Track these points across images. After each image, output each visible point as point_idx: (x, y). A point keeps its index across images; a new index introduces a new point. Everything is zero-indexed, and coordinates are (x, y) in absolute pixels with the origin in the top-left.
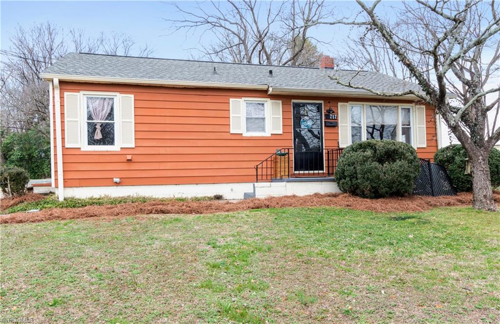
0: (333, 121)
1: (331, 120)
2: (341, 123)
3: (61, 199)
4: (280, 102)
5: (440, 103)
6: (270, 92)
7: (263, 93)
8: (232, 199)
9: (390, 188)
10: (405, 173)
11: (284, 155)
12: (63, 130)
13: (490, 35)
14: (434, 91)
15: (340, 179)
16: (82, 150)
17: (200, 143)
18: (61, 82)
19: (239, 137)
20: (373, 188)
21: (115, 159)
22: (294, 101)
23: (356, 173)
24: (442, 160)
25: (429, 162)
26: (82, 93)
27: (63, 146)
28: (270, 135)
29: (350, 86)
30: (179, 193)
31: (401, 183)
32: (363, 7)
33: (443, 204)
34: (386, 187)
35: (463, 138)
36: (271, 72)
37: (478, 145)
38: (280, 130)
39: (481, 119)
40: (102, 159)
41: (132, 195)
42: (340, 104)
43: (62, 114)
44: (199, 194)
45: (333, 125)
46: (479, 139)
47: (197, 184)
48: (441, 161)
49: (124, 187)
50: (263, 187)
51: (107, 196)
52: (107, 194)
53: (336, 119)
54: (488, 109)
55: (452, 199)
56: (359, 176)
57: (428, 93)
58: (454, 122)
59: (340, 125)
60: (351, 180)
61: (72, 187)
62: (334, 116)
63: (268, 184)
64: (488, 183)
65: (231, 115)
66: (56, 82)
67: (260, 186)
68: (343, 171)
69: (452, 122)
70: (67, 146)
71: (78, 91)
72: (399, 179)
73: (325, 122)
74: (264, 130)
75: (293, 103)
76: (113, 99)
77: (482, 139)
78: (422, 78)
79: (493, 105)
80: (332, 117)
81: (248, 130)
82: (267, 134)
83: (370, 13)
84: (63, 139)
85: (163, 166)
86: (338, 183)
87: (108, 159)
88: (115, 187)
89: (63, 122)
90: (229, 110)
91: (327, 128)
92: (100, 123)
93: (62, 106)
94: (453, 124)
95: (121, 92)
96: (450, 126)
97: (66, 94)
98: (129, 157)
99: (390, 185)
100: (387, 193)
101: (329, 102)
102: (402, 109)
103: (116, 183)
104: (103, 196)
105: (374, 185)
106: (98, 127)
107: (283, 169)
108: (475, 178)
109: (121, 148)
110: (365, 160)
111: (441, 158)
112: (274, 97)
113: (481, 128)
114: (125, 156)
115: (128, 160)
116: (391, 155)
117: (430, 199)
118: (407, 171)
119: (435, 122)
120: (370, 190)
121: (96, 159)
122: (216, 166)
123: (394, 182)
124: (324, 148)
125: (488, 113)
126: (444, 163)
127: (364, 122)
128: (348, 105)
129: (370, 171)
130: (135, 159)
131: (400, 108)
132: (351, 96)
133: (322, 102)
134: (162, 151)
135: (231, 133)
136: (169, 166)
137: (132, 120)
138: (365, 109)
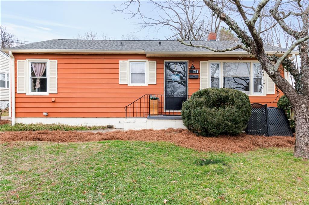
0: (196, 74)
1: (194, 74)
2: (202, 76)
3: (13, 124)
4: (155, 62)
5: (258, 54)
6: (147, 55)
7: (142, 56)
8: (120, 128)
9: (218, 129)
10: (231, 117)
11: (155, 99)
12: (16, 83)
14: (253, 42)
16: (27, 95)
18: (14, 54)
19: (125, 87)
21: (46, 100)
22: (165, 61)
24: (281, 104)
25: (266, 106)
26: (27, 60)
27: (16, 93)
28: (147, 85)
29: (191, 45)
30: (85, 123)
31: (227, 126)
33: (272, 144)
34: (214, 128)
35: (283, 87)
36: (160, 43)
37: (302, 93)
38: (155, 81)
39: (306, 68)
40: (38, 101)
41: (55, 123)
42: (201, 62)
43: (16, 73)
44: (98, 124)
45: (195, 77)
46: (303, 87)
47: (96, 118)
49: (51, 118)
50: (129, 122)
51: (40, 124)
52: (41, 122)
53: (198, 73)
56: (192, 117)
57: (247, 45)
58: (272, 71)
59: (201, 77)
61: (21, 117)
62: (197, 71)
63: (133, 120)
65: (120, 72)
67: (127, 121)
69: (271, 71)
70: (18, 92)
71: (25, 59)
72: (225, 122)
73: (189, 75)
74: (144, 82)
75: (165, 62)
76: (46, 63)
78: (239, 31)
80: (195, 72)
81: (132, 82)
82: (146, 84)
84: (16, 88)
87: (41, 100)
88: (46, 118)
89: (16, 78)
90: (119, 68)
91: (190, 80)
92: (39, 78)
93: (16, 68)
94: (272, 73)
95: (50, 59)
97: (18, 61)
98: (53, 100)
99: (217, 126)
101: (193, 61)
102: (254, 64)
103: (45, 115)
104: (38, 123)
105: (204, 126)
106: (38, 81)
107: (154, 109)
108: (297, 125)
109: (49, 94)
111: (281, 103)
112: (151, 58)
113: (305, 77)
114: (51, 99)
115: (52, 101)
118: (233, 116)
121: (34, 100)
122: (109, 105)
123: (220, 125)
124: (188, 94)
126: (283, 108)
127: (221, 75)
128: (209, 63)
130: (57, 100)
131: (252, 64)
133: (187, 61)
134: (74, 96)
135: (120, 83)
136: (78, 105)
137: (56, 76)
138: (222, 65)
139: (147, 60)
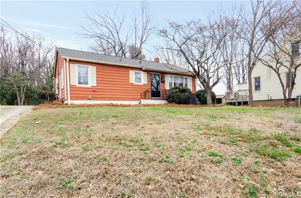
3: (69, 104)
4: (146, 73)
5: (198, 75)
6: (143, 69)
7: (140, 69)
9: (184, 101)
10: (188, 96)
11: (148, 91)
12: (70, 78)
13: (211, 57)
14: (197, 71)
15: (169, 98)
16: (76, 86)
17: (119, 86)
18: (70, 60)
19: (132, 84)
20: (179, 101)
21: (89, 90)
22: (151, 73)
23: (174, 96)
25: (194, 94)
26: (77, 64)
27: (70, 84)
28: (143, 84)
29: (171, 69)
32: (178, 45)
35: (204, 86)
36: (140, 62)
37: (208, 88)
38: (146, 83)
39: (209, 81)
42: (165, 75)
43: (69, 72)
45: (163, 82)
48: (197, 95)
51: (86, 104)
54: (211, 78)
55: (201, 105)
57: (195, 72)
59: (165, 82)
60: (172, 99)
61: (73, 100)
62: (164, 79)
63: (145, 100)
64: (211, 99)
65: (130, 76)
66: (68, 60)
67: (142, 101)
68: (170, 96)
69: (201, 81)
71: (75, 64)
72: (187, 98)
73: (161, 81)
74: (141, 82)
76: (88, 67)
77: (209, 86)
79: (212, 77)
81: (135, 82)
82: (142, 84)
83: (180, 47)
84: (70, 81)
85: (106, 93)
86: (168, 100)
87: (86, 90)
89: (69, 75)
91: (161, 83)
92: (83, 76)
93: (69, 69)
95: (91, 65)
96: (201, 82)
97: (71, 64)
98: (94, 90)
99: (184, 99)
100: (183, 102)
101: (162, 74)
102: (185, 78)
103: (90, 99)
104: (84, 103)
105: (180, 100)
106: (82, 78)
107: (148, 96)
108: (207, 98)
109: (91, 86)
110: (177, 92)
112: (144, 71)
113: (209, 83)
116: (184, 91)
117: (196, 106)
119: (195, 83)
120: (178, 102)
122: (125, 94)
123: (185, 99)
124: (160, 90)
125: (210, 79)
127: (173, 82)
128: (169, 76)
129: (178, 95)
130: (97, 90)
131: (184, 77)
132: (169, 72)
133: (160, 74)
134: (106, 88)
135: (130, 82)
136: (108, 93)
137: (95, 76)
138: (173, 77)
139: (142, 72)
